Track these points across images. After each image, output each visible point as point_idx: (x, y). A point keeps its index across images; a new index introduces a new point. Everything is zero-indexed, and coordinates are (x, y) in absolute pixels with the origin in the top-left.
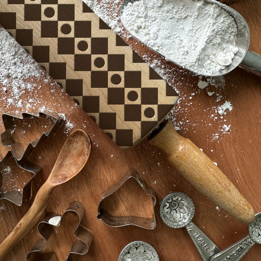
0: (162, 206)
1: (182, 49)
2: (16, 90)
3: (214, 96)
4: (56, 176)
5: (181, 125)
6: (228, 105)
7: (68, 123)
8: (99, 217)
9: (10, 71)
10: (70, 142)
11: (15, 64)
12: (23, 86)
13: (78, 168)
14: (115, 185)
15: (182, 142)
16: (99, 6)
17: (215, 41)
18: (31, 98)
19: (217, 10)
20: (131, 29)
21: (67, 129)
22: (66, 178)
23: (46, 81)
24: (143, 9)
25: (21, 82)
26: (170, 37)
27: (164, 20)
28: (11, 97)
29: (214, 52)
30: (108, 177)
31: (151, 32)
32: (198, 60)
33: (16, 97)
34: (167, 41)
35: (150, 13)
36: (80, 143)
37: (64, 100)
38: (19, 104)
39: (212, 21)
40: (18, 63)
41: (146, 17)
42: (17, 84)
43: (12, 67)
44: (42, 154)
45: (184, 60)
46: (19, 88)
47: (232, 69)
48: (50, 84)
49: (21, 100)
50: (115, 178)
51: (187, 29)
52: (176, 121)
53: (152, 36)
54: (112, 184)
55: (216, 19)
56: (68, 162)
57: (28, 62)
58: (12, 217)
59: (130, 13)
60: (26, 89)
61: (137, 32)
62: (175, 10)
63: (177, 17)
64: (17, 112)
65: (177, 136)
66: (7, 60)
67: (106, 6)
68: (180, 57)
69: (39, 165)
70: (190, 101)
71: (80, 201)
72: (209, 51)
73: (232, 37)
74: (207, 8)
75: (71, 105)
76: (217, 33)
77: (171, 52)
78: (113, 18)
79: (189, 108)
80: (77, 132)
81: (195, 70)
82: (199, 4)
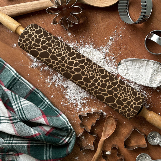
0: (148, 138)
1: (143, 79)
2: (80, 104)
3: (160, 92)
4: (104, 135)
5: (149, 105)
7: (104, 113)
8: (125, 147)
9: (75, 97)
10: (107, 120)
11: (77, 93)
12: (82, 102)
13: (113, 130)
14: (128, 134)
15: (150, 113)
16: (107, 64)
17: (154, 74)
18: (86, 106)
19: (153, 63)
20: (123, 75)
21: (104, 116)
22: (109, 135)
23: (91, 98)
24: (126, 66)
25: (81, 101)
26: (138, 75)
27: (134, 69)
28: (78, 107)
29: (155, 77)
30: (125, 131)
32: (150, 82)
33: (80, 107)
34: (137, 77)
35: (129, 67)
36: (111, 120)
37: (100, 104)
38: (82, 110)
39: (152, 67)
40: (78, 93)
41: (127, 69)
42: (79, 102)
43: (76, 95)
44: (96, 128)
45: (145, 83)
46: (81, 103)
48: (93, 99)
49: (82, 108)
50: (128, 131)
51: (144, 71)
52: (147, 104)
53: (131, 76)
54: (127, 134)
55: (153, 66)
56: (108, 129)
57: (82, 92)
58: (89, 156)
59: (121, 69)
60: (84, 103)
61: (125, 76)
62: (137, 65)
63: (139, 67)
64: (82, 113)
65: (147, 111)
66: (73, 93)
67: (110, 63)
68: (143, 82)
69: (95, 132)
70: (151, 95)
71: (116, 143)
72: (153, 77)
74: (149, 62)
75: (104, 106)
76: (154, 71)
77: (139, 81)
78: (113, 68)
79: (151, 98)
80: (109, 116)
81: (149, 86)
82: (146, 62)
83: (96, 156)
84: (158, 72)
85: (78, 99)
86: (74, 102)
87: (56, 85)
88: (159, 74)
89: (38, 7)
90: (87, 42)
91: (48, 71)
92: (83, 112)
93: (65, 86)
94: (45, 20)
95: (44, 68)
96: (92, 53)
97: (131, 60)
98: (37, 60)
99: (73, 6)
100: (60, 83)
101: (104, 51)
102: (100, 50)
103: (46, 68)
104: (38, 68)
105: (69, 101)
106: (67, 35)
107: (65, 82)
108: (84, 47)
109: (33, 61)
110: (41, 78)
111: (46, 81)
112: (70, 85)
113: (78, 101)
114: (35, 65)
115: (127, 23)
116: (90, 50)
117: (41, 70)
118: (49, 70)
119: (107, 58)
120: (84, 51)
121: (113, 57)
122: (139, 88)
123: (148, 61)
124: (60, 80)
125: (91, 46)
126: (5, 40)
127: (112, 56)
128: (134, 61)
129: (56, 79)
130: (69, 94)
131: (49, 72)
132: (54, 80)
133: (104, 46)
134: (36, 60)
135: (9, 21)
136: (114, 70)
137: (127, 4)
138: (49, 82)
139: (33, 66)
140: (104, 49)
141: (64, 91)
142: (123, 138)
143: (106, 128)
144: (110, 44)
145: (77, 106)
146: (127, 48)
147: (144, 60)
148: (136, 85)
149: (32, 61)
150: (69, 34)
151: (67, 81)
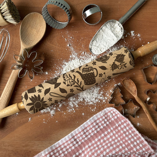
0: (155, 64)
1: (112, 40)
2: (101, 98)
3: (128, 35)
4: (134, 94)
5: (133, 49)
6: (132, 32)
7: (118, 84)
8: (151, 84)
10: (125, 85)
12: (101, 95)
13: (134, 85)
14: (144, 76)
15: (138, 51)
16: (85, 60)
17: (113, 30)
18: (106, 94)
19: (105, 26)
20: (100, 53)
21: (120, 85)
22: (136, 90)
23: (102, 86)
24: (95, 47)
25: (99, 95)
26: (106, 42)
27: (101, 42)
28: (103, 100)
29: (116, 31)
30: (140, 78)
31: (103, 47)
32: (116, 37)
34: (107, 44)
35: (97, 45)
36: (126, 82)
37: (111, 83)
39: (107, 29)
40: (93, 94)
41: (98, 47)
43: (93, 96)
44: (125, 96)
45: (115, 41)
46: (101, 96)
47: (123, 28)
49: (105, 97)
50: (141, 76)
51: (106, 36)
55: (107, 27)
56: (131, 88)
57: (94, 90)
58: (142, 114)
59: (95, 51)
60: (102, 94)
61: (102, 51)
62: (99, 38)
63: (101, 38)
65: (136, 51)
66: (90, 97)
67: (86, 58)
69: (128, 99)
70: (126, 43)
71: (145, 89)
72: (115, 33)
73: (113, 24)
74: (103, 29)
75: (113, 81)
76: (111, 29)
78: (91, 57)
79: (128, 44)
80: (123, 82)
81: (119, 39)
82: (101, 31)
83: (145, 109)
84: (113, 27)
85: (96, 96)
86: (97, 100)
87: (77, 106)
88: (115, 27)
89: (13, 83)
90: (60, 64)
91: (63, 105)
92: (108, 99)
93: (81, 100)
94: (25, 84)
95: (59, 107)
96: (71, 66)
97: (93, 41)
99: (29, 57)
100: (77, 102)
101: (75, 56)
102: (72, 59)
104: (56, 111)
105: (94, 103)
106: (46, 75)
107: (79, 98)
108: (62, 69)
109: (49, 111)
110: (65, 113)
111: (69, 111)
112: (83, 96)
113: (99, 97)
114: (52, 112)
115: (65, 26)
116: (67, 65)
117: (59, 110)
119: (81, 57)
120: (66, 70)
121: (83, 52)
122: (116, 48)
123: (101, 29)
124: (75, 101)
125: (65, 63)
126: (21, 123)
127: (81, 53)
128: (95, 39)
129: (73, 103)
130: (89, 101)
131: (65, 105)
132: (72, 106)
133: (71, 54)
134: (50, 109)
135: (9, 110)
136: (92, 58)
137: (52, 19)
138: (71, 110)
139: (52, 114)
140: (73, 56)
141: (85, 103)
142: (144, 82)
143: (130, 90)
144: (72, 49)
145: (101, 101)
146: (83, 39)
147: (99, 31)
148: (113, 49)
149: (49, 113)
150: (47, 73)
151: (79, 96)
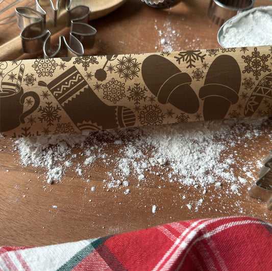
85: (211, 167)
87: (141, 177)
91: (98, 162)
92: (248, 184)
95: (82, 163)
98: (53, 161)
100: (144, 165)
103: (88, 161)
104: (69, 173)
105: (199, 187)
107: (153, 157)
109: (45, 167)
110: (93, 189)
111: (110, 185)
112: (170, 155)
113: (218, 172)
114: (54, 173)
117: (80, 173)
118: (97, 159)
124: (140, 160)
129: (130, 165)
130: (184, 172)
131: (103, 163)
132: (126, 171)
139: (52, 178)
141: (170, 176)
145: (225, 185)
149: (43, 171)
151: (156, 152)
